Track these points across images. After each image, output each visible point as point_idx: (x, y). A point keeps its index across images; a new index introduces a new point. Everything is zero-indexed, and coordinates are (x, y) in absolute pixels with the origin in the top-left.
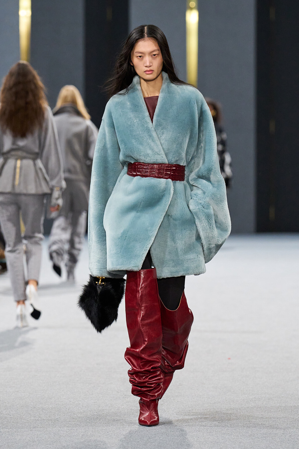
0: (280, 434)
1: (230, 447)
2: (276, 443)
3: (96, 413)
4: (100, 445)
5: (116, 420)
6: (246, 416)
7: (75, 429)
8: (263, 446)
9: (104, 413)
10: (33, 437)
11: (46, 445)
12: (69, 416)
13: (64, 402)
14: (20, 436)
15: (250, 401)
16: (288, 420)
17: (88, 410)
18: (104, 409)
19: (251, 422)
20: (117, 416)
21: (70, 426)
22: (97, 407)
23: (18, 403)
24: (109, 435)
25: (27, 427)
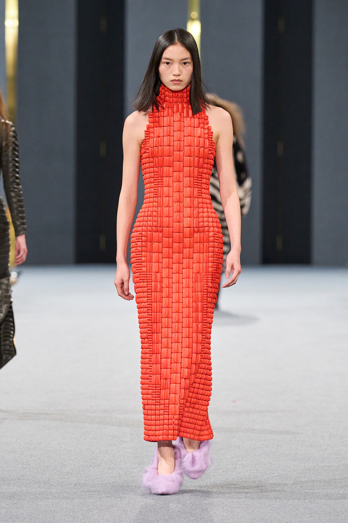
0: (290, 484)
1: (235, 498)
2: (286, 494)
3: (90, 460)
4: (94, 495)
5: (112, 467)
6: (253, 464)
7: (67, 477)
8: (272, 497)
9: (98, 460)
10: (20, 486)
11: (36, 495)
12: (60, 463)
13: (55, 448)
14: (6, 485)
15: (257, 447)
16: (299, 469)
17: (81, 457)
18: (98, 456)
19: (258, 471)
20: (112, 464)
21: (61, 474)
22: (90, 453)
23: (4, 449)
24: (103, 484)
25: (15, 475)
